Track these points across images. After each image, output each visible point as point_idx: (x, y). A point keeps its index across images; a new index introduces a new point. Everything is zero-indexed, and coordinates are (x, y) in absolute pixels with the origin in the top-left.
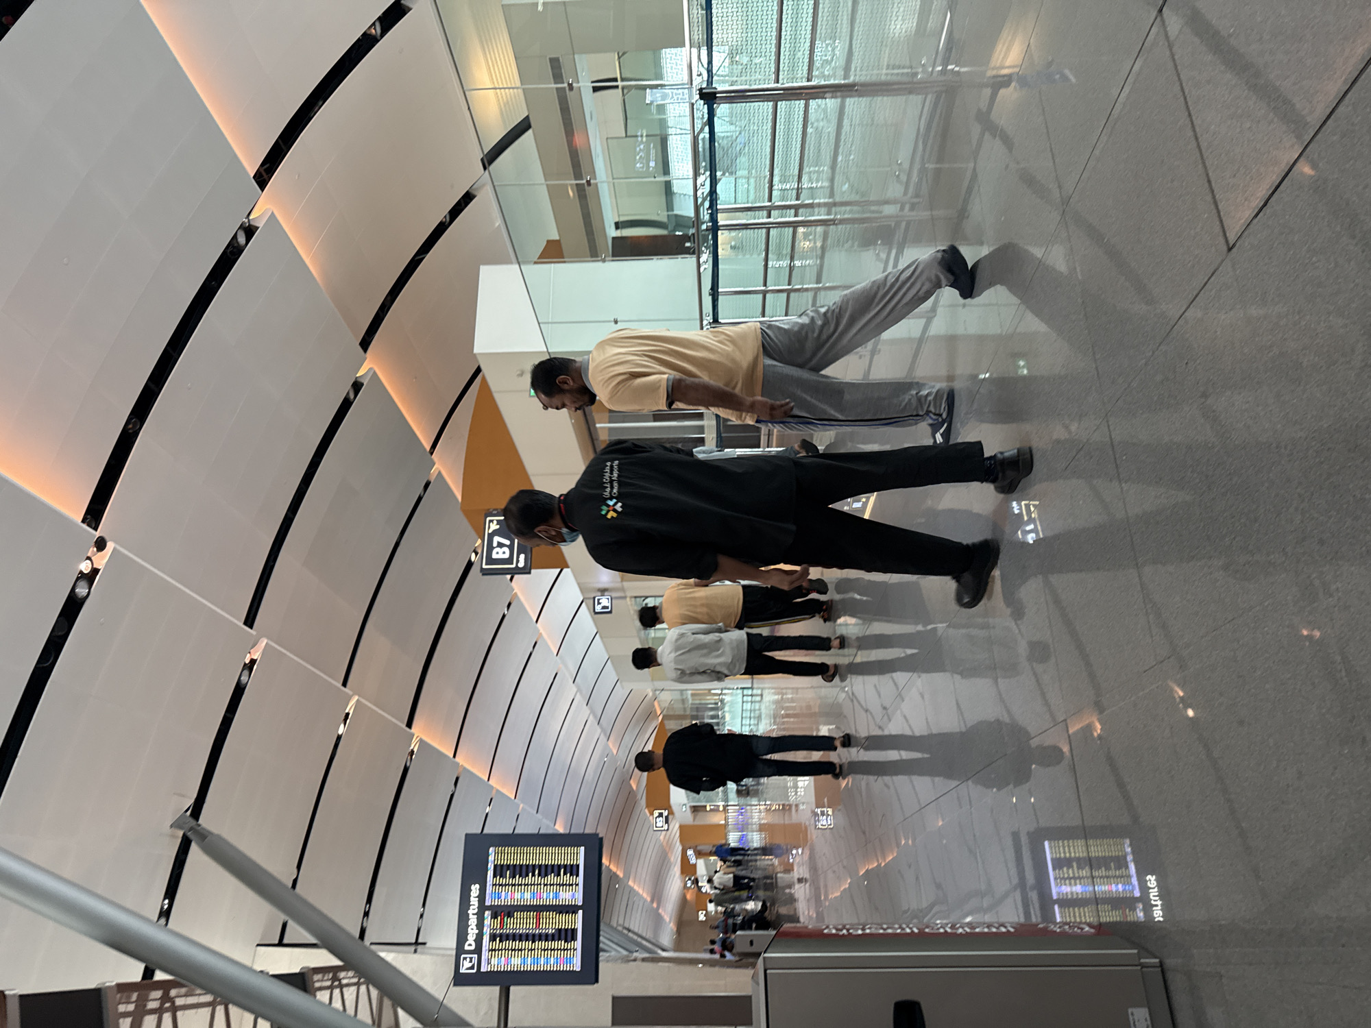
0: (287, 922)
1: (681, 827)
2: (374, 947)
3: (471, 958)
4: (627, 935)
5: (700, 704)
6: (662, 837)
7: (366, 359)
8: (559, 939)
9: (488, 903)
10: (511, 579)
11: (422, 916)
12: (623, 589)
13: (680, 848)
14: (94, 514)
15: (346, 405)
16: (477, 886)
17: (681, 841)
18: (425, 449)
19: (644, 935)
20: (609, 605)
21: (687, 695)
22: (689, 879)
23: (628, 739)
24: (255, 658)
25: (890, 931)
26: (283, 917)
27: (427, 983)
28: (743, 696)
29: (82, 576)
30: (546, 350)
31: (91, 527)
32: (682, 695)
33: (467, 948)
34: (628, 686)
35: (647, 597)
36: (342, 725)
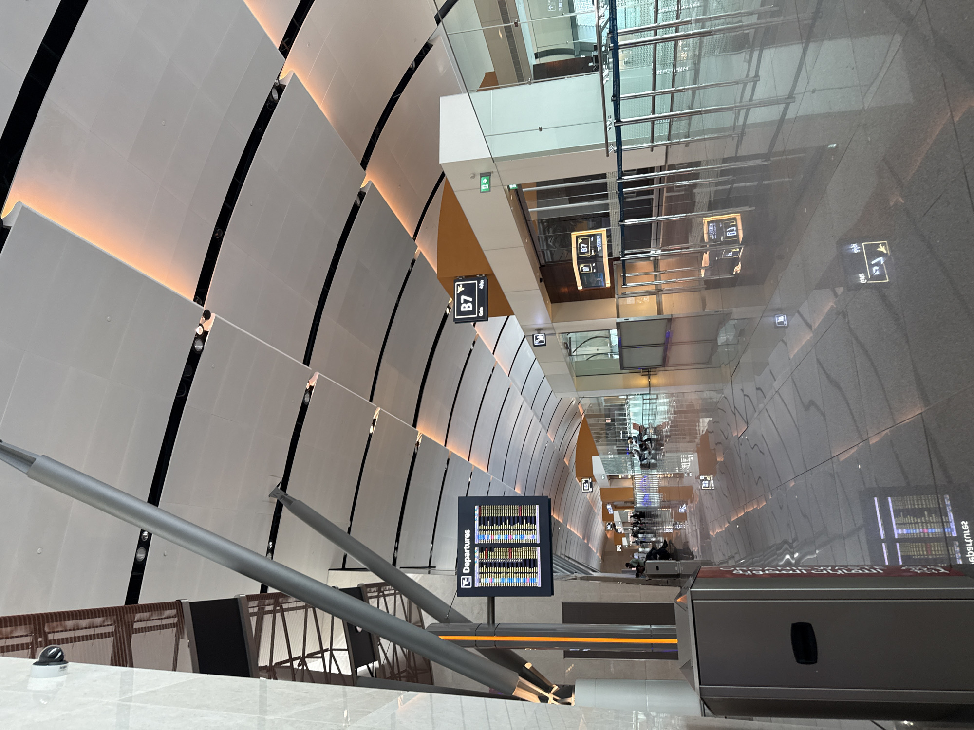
0: (346, 555)
1: (601, 489)
2: (402, 570)
3: (468, 579)
4: (568, 561)
5: (611, 406)
6: (588, 497)
7: (366, 174)
8: (526, 566)
9: (476, 542)
10: (474, 325)
11: (432, 549)
12: (553, 328)
13: (602, 503)
14: (201, 295)
15: (355, 209)
16: (469, 531)
17: (601, 500)
18: (410, 237)
19: (579, 561)
20: (544, 340)
21: (601, 400)
22: (609, 524)
23: (561, 431)
24: (312, 385)
25: (784, 572)
26: (344, 552)
27: (438, 594)
28: (643, 399)
29: (197, 337)
30: (490, 156)
31: (199, 304)
32: (598, 400)
33: (464, 571)
34: (560, 396)
35: (569, 333)
36: (372, 427)
